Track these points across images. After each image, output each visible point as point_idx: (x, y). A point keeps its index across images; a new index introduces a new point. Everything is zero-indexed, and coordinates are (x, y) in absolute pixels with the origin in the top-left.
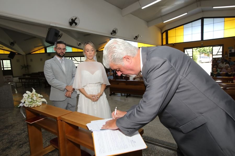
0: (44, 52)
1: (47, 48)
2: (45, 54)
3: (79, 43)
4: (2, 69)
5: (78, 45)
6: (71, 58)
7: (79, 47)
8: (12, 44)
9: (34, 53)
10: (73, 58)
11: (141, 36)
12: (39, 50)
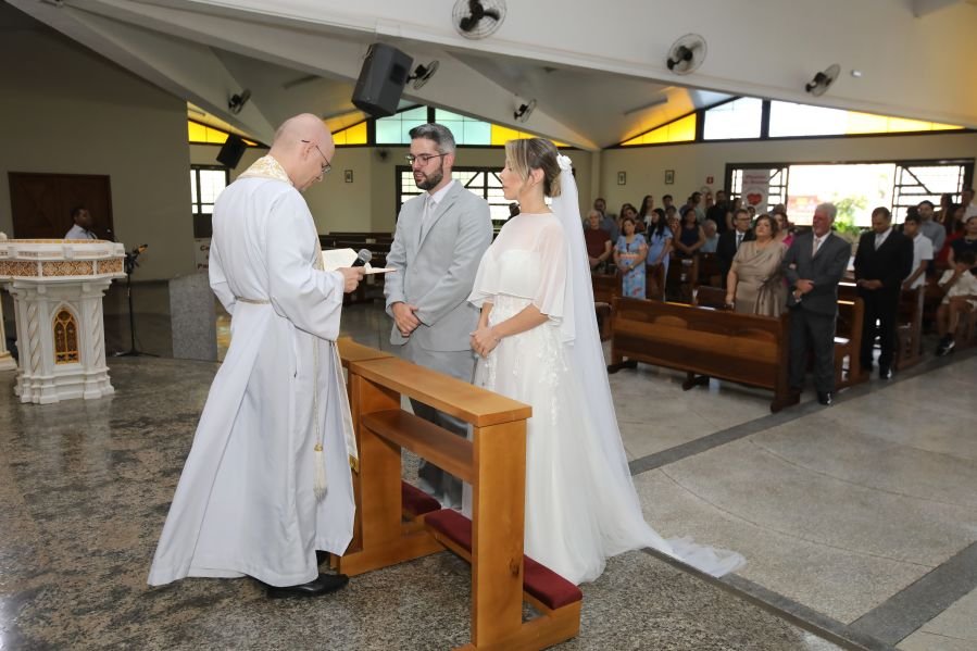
0: (363, 140)
1: (379, 124)
2: (368, 149)
3: (518, 107)
4: (195, 210)
5: (516, 116)
6: (482, 174)
7: (518, 123)
8: (237, 101)
10: (490, 175)
11: (857, 74)
12: (343, 132)
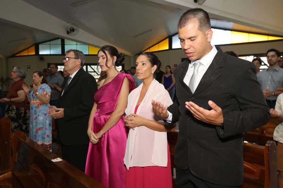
0: (34, 53)
1: (40, 46)
2: (35, 57)
9: (19, 55)
10: (89, 66)
12: (27, 50)
